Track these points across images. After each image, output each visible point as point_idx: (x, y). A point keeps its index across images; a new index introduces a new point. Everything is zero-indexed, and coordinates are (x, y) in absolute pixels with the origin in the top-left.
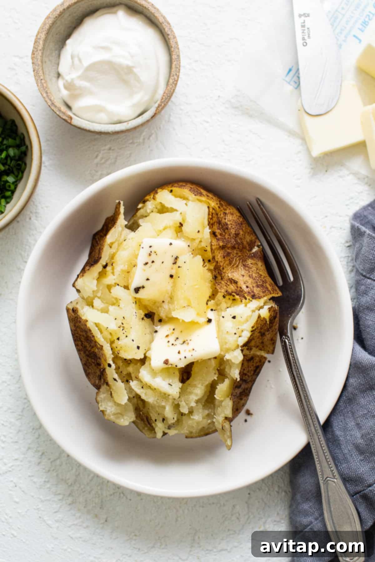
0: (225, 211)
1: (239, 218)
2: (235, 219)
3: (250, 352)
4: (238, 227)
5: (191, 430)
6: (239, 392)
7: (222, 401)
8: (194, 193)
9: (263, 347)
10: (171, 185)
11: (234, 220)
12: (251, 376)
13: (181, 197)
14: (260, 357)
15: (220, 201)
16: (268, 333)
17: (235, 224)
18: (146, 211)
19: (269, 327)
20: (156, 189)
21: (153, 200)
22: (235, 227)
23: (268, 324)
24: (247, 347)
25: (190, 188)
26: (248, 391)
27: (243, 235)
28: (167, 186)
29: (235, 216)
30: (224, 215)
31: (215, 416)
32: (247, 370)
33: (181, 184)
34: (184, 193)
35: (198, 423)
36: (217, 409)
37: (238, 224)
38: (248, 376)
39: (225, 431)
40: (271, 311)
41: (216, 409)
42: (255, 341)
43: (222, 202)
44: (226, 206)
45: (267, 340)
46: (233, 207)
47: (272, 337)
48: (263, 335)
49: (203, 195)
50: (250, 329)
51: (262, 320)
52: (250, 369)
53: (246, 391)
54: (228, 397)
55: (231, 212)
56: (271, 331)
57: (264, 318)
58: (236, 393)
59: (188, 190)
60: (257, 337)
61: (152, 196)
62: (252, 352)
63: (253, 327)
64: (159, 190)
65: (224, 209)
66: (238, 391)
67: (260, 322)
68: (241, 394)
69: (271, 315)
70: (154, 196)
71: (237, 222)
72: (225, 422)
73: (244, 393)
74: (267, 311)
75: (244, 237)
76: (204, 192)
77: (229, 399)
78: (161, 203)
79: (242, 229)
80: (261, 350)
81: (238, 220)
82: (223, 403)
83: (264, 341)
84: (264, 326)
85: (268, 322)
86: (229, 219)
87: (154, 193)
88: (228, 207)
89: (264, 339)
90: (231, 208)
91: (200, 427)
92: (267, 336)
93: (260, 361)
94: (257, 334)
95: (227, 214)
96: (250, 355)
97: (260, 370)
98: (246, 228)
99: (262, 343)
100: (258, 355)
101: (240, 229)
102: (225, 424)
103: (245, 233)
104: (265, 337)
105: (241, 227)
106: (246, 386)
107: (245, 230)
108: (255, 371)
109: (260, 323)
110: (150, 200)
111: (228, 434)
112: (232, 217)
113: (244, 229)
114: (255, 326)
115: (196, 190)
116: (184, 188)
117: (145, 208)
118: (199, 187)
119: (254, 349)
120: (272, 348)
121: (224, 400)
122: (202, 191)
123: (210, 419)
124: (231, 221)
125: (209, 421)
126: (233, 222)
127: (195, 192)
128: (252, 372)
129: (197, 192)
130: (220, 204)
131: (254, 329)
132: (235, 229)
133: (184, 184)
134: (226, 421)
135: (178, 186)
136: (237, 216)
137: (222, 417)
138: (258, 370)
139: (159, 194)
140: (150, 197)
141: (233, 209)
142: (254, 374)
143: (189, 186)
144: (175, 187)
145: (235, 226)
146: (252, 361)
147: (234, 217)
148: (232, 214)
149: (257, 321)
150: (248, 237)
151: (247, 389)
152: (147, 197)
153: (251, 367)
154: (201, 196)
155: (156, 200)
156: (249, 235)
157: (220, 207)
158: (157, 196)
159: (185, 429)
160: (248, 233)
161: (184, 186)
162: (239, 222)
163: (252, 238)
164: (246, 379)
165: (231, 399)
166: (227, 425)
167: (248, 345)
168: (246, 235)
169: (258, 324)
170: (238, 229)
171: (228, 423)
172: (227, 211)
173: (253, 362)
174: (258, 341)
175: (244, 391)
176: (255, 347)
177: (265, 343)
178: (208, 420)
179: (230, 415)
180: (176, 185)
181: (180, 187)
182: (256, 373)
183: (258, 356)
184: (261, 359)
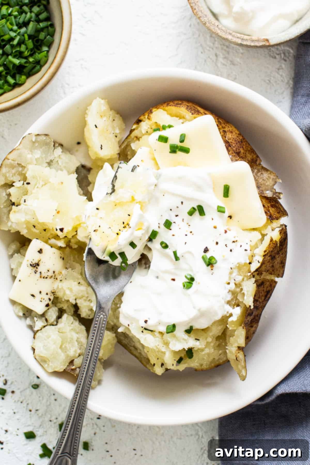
0: (224, 129)
1: (239, 136)
2: (235, 137)
3: (260, 277)
4: (238, 145)
5: (202, 362)
6: (250, 320)
7: (234, 331)
8: (191, 112)
9: (273, 270)
10: (166, 104)
11: (234, 139)
12: (262, 302)
13: (177, 116)
14: (270, 281)
15: (218, 119)
16: (278, 256)
17: (235, 143)
18: (141, 132)
19: (279, 250)
20: (151, 108)
21: (148, 120)
22: (236, 146)
23: (278, 247)
24: (257, 272)
25: (186, 107)
26: (258, 318)
27: (243, 153)
28: (162, 105)
29: (234, 133)
30: (224, 133)
31: (227, 347)
32: (258, 296)
33: (176, 102)
34: (181, 112)
35: (209, 354)
36: (229, 339)
37: (238, 142)
38: (260, 302)
39: (239, 362)
40: (282, 233)
41: (227, 339)
42: (265, 265)
43: (220, 120)
44: (224, 124)
45: (278, 263)
46: (232, 125)
47: (282, 260)
48: (273, 258)
49: (201, 113)
50: (263, 253)
51: (274, 244)
52: (261, 295)
53: (256, 317)
54: (241, 325)
55: (230, 130)
56: (281, 254)
57: (276, 241)
58: (248, 321)
59: (185, 108)
60: (268, 261)
61: (146, 116)
62: (262, 277)
63: (265, 251)
64: (154, 110)
65: (222, 126)
66: (250, 318)
67: (272, 245)
68: (252, 322)
69: (281, 237)
70: (148, 115)
71: (237, 140)
72: (239, 353)
73: (254, 320)
74: (279, 233)
75: (245, 156)
76: (202, 110)
77: (242, 327)
78: (156, 123)
79: (243, 147)
80: (271, 274)
81: (238, 138)
82: (236, 333)
83: (274, 265)
84: (275, 248)
85: (278, 245)
86: (229, 137)
87: (149, 113)
88: (226, 125)
89: (274, 262)
90: (230, 126)
91: (211, 358)
92: (278, 259)
93: (271, 285)
94: (268, 258)
95: (226, 132)
96: (260, 280)
97: (271, 295)
98: (246, 146)
99: (273, 266)
100: (268, 279)
101: (240, 147)
102: (238, 354)
103: (246, 151)
104: (275, 260)
105: (241, 145)
106: (257, 313)
107: (246, 148)
108: (266, 296)
109: (272, 247)
110: (144, 120)
111: (243, 364)
112: (232, 135)
113: (244, 147)
114: (267, 250)
115: (193, 108)
116: (180, 107)
117: (139, 128)
118: (195, 105)
119: (264, 273)
120: (282, 272)
121: (236, 329)
122: (199, 109)
123: (222, 350)
124: (230, 139)
125: (220, 352)
126: (233, 140)
127: (192, 110)
128: (263, 298)
129: (194, 110)
130: (219, 122)
131: (266, 253)
132: (235, 147)
133: (180, 103)
134: (239, 351)
135: (174, 105)
136: (236, 134)
137: (235, 347)
138: (269, 296)
139: (153, 113)
140: (144, 117)
141: (231, 127)
142: (265, 299)
143: (186, 104)
144: (170, 106)
145: (235, 144)
146: (262, 286)
147: (234, 135)
148: (232, 132)
149: (270, 244)
150: (249, 155)
151: (257, 316)
152: (142, 118)
153: (261, 293)
154: (198, 114)
155: (151, 120)
156: (250, 152)
157: (219, 125)
158: (152, 116)
159: (196, 362)
160: (249, 151)
161: (180, 104)
162: (239, 140)
163: (253, 156)
164: (257, 305)
165: (244, 328)
166: (241, 355)
167: (259, 270)
168: (247, 153)
169: (270, 248)
170: (239, 147)
171: (241, 353)
172: (226, 129)
173: (264, 287)
174: (268, 265)
175: (254, 318)
176: (265, 271)
177: (275, 267)
178: (219, 350)
179: (243, 345)
180: (171, 103)
181: (177, 105)
182: (267, 299)
183: (268, 281)
184: (272, 283)
